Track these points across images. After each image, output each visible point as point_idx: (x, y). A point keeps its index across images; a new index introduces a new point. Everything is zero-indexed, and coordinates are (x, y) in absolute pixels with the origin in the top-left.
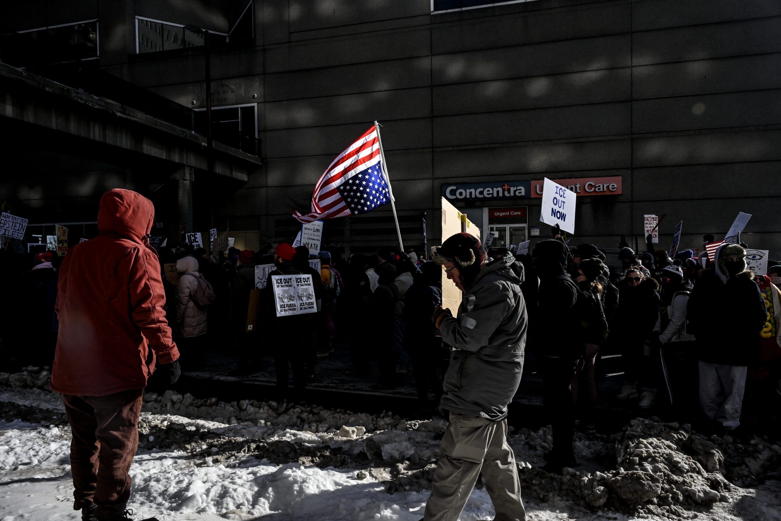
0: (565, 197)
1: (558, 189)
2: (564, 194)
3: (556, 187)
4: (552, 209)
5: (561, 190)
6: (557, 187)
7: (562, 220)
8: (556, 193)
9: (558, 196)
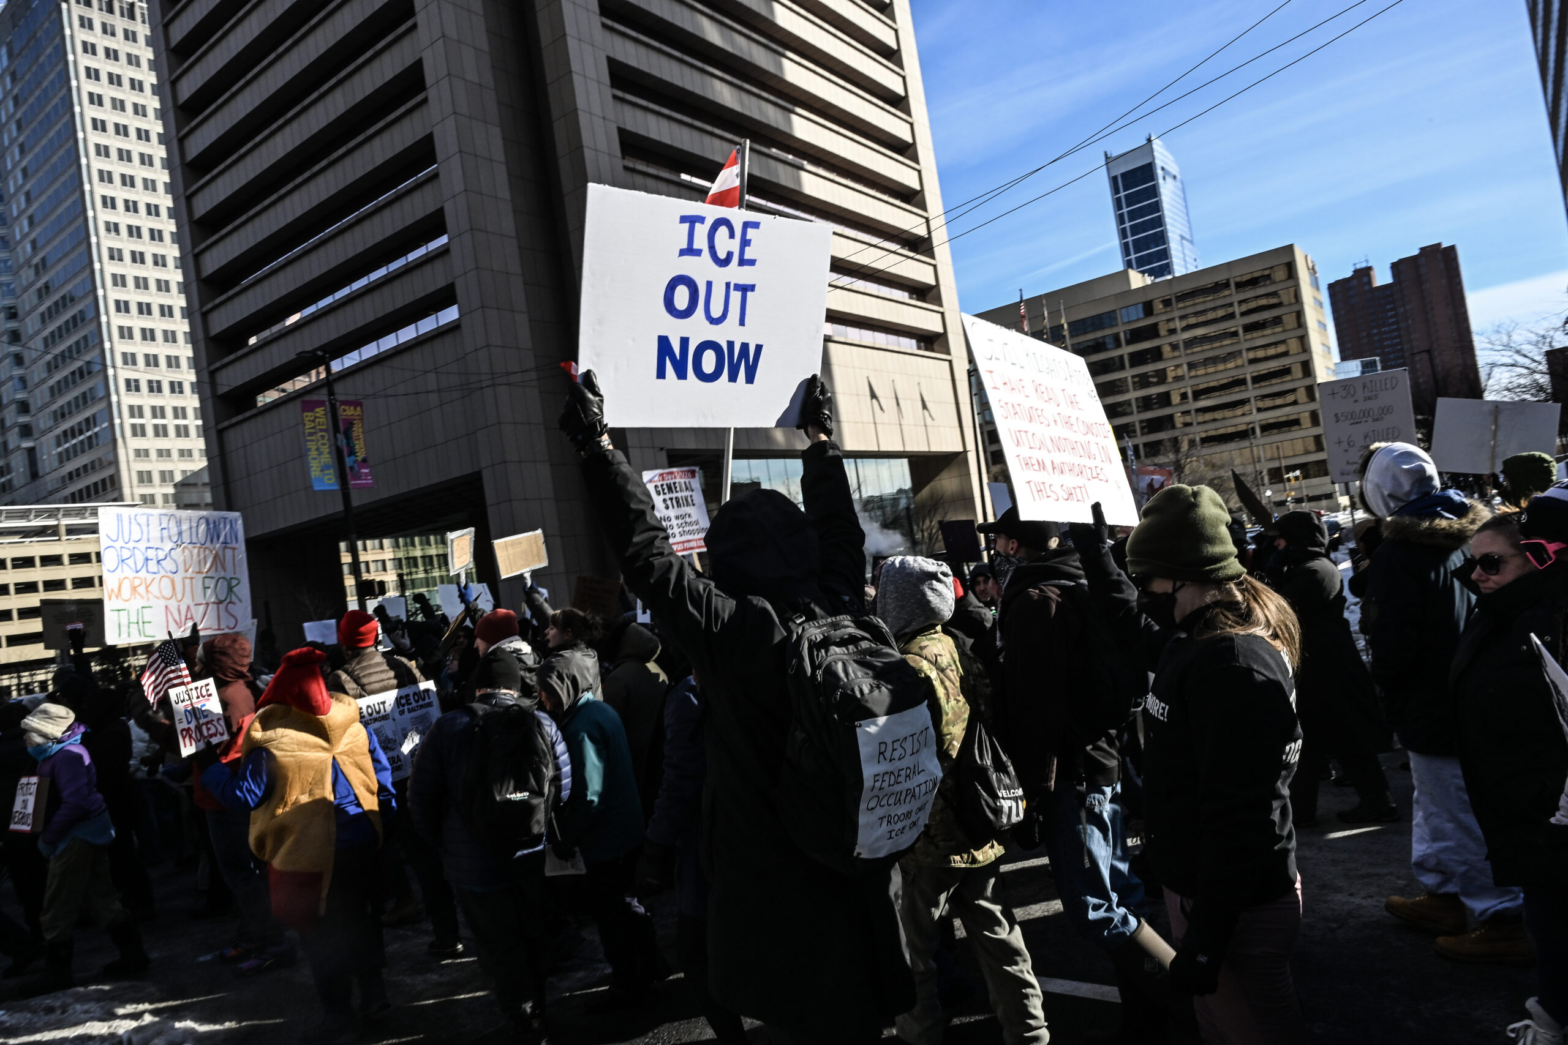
0: (752, 262)
1: (701, 231)
2: (745, 243)
3: (683, 219)
4: (664, 342)
5: (723, 231)
6: (692, 221)
7: (733, 378)
8: (690, 251)
9: (701, 269)
